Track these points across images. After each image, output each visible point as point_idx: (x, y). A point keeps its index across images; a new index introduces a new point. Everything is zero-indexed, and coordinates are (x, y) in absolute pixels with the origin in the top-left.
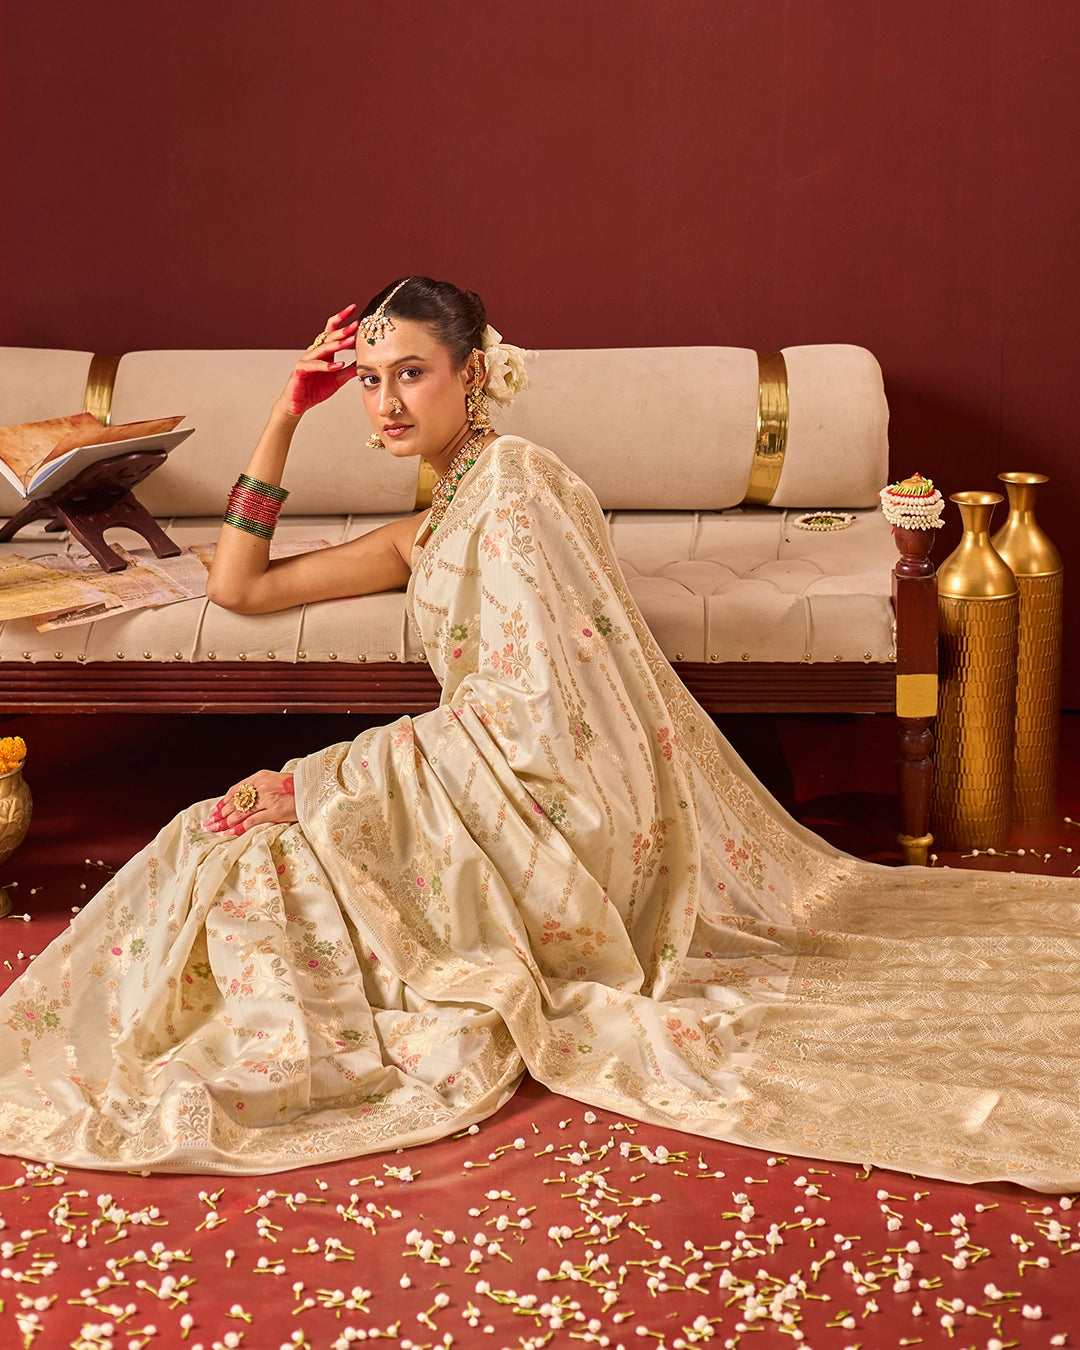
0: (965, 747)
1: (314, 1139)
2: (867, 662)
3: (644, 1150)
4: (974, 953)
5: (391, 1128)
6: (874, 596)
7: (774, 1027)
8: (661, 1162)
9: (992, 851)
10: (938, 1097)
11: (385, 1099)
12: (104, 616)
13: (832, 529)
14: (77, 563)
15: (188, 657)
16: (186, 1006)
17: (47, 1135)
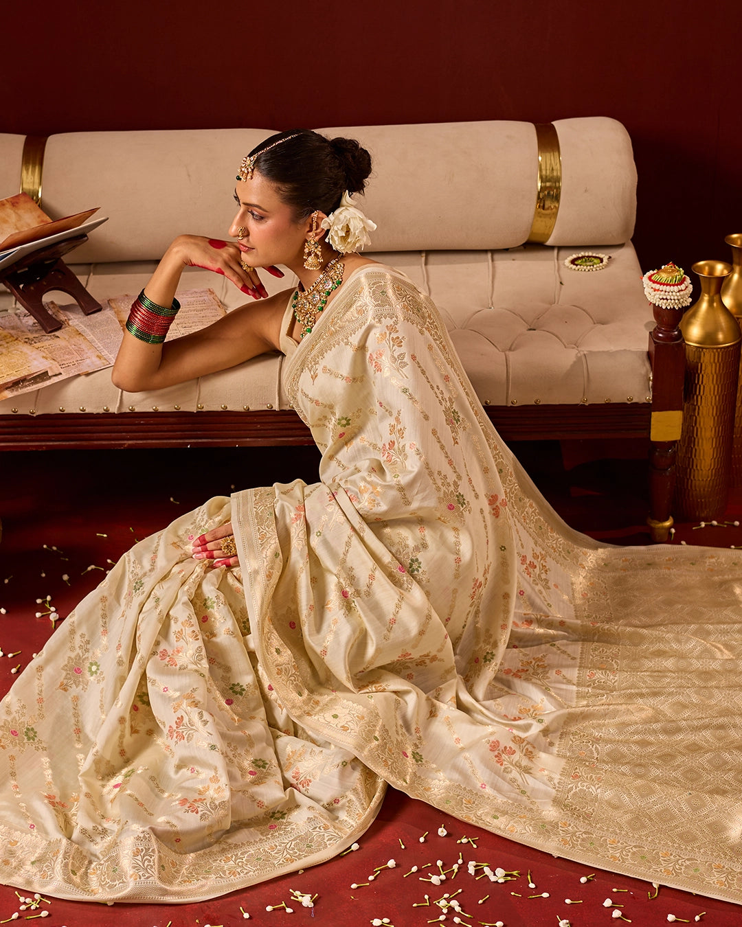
0: (698, 451)
1: (236, 860)
2: (629, 403)
3: (487, 870)
4: (712, 638)
5: (292, 846)
6: (636, 353)
7: (573, 729)
8: (500, 881)
9: (715, 523)
10: (704, 805)
11: (286, 816)
12: (48, 383)
13: (594, 270)
14: (23, 321)
15: (114, 409)
16: (134, 731)
17: (33, 859)
